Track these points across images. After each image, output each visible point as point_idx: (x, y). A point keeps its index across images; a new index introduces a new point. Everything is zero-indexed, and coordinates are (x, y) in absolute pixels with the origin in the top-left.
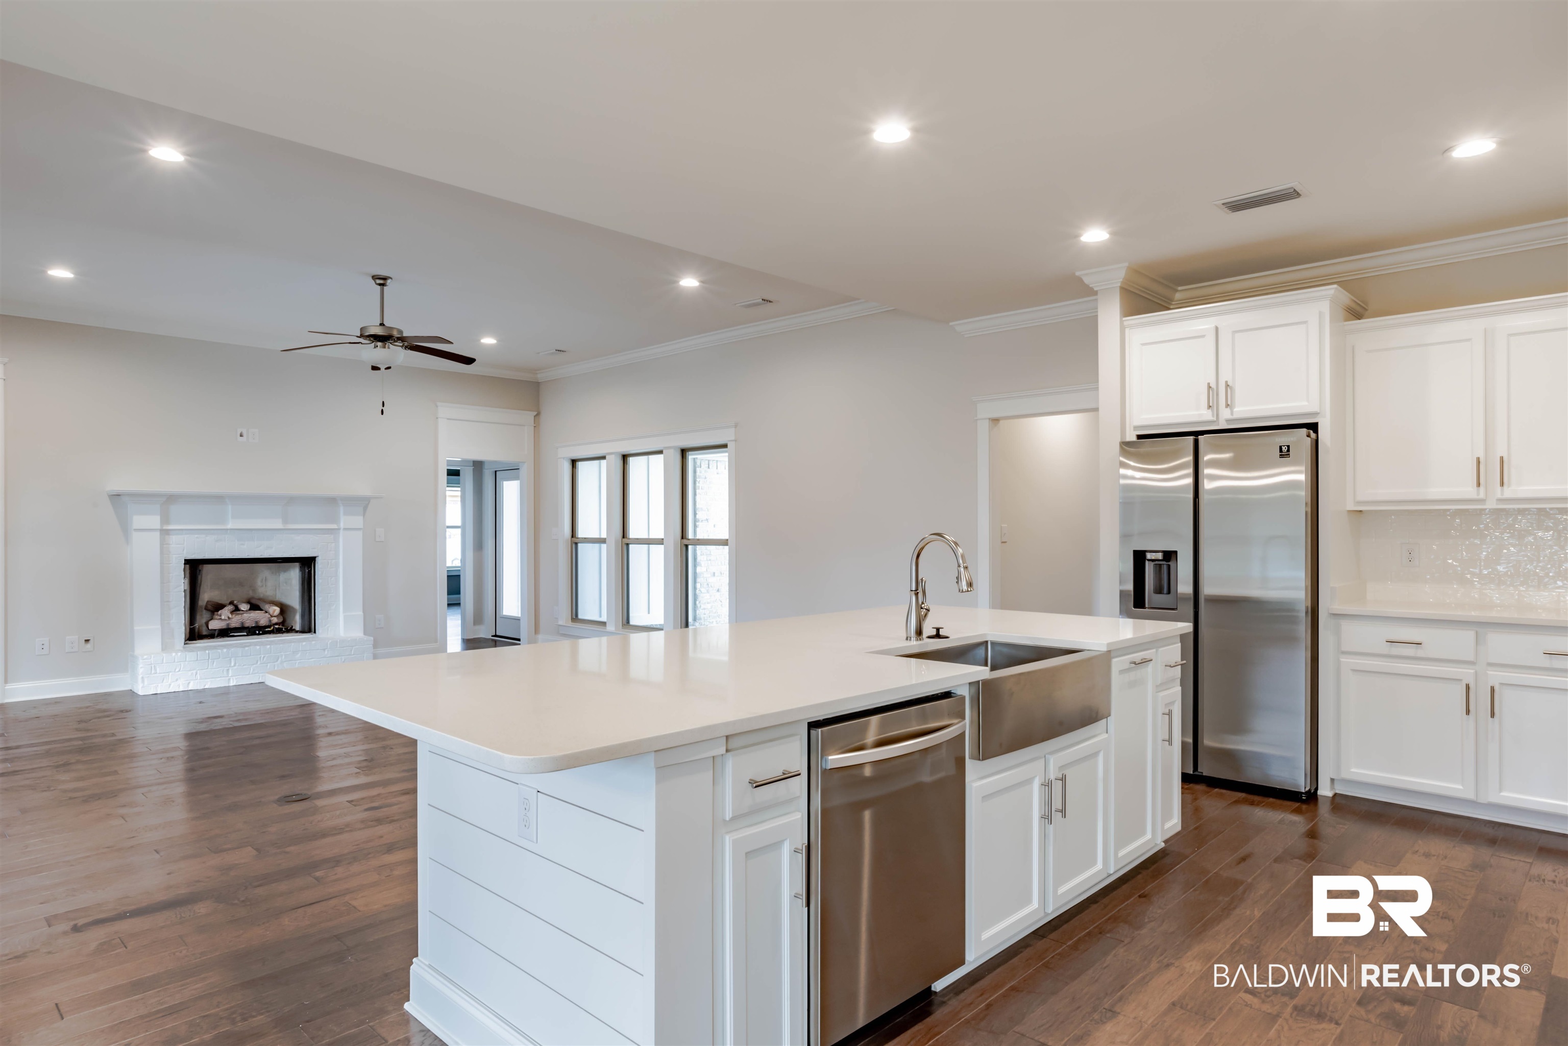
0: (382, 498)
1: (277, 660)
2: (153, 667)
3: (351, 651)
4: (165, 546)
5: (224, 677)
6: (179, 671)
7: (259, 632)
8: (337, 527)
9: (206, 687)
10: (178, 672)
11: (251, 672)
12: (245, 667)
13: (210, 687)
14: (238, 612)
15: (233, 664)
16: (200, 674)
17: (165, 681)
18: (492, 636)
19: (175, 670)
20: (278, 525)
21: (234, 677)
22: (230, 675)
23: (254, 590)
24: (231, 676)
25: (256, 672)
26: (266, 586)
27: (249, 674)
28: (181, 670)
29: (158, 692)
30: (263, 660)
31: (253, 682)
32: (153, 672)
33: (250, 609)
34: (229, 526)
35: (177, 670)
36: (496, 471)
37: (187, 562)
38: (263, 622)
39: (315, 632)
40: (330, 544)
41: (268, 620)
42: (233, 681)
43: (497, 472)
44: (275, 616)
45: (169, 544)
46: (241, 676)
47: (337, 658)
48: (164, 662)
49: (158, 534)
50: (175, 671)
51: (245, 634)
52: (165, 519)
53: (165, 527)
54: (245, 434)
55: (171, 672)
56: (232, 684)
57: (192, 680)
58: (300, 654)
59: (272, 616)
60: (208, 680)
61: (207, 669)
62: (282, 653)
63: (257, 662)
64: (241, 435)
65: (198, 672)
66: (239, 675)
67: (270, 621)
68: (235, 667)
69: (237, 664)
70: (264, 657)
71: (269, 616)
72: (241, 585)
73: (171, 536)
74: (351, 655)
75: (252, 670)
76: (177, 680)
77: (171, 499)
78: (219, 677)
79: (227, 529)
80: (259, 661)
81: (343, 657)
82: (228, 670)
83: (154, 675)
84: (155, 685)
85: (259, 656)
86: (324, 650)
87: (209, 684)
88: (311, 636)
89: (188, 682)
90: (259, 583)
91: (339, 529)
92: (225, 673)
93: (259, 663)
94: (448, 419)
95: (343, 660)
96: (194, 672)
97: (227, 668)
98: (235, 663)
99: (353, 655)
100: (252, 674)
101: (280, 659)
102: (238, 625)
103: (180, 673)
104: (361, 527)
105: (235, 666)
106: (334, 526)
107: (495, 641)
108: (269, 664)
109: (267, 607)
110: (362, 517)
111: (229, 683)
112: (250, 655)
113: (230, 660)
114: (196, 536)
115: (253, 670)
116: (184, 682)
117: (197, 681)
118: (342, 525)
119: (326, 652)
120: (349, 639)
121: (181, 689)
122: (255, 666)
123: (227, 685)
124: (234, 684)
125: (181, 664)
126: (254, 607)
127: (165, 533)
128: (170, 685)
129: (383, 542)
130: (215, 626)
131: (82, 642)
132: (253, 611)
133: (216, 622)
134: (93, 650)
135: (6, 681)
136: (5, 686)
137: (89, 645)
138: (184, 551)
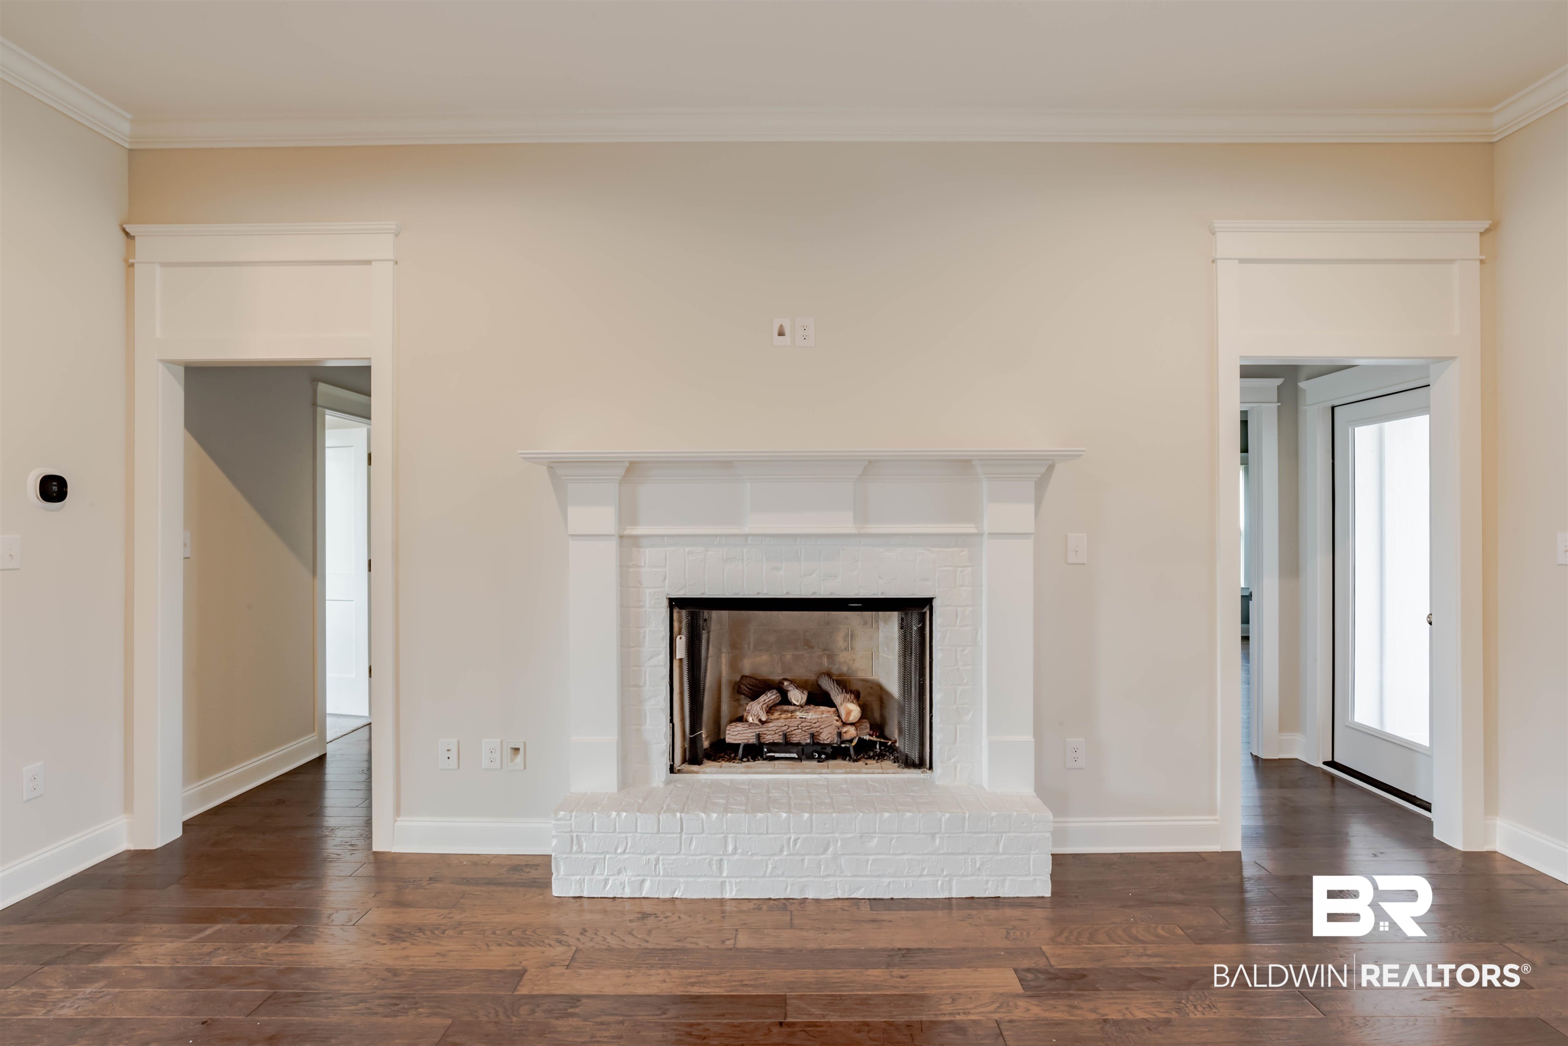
0: (1079, 456)
1: (826, 850)
2: (575, 839)
3: (998, 843)
4: (631, 570)
5: (710, 876)
6: (624, 852)
7: (819, 756)
8: (974, 531)
9: (675, 896)
10: (620, 853)
11: (769, 870)
13: (684, 897)
14: (786, 707)
15: (730, 848)
16: (663, 864)
17: (596, 872)
18: (1325, 763)
19: (616, 849)
20: (844, 524)
21: (733, 880)
22: (725, 875)
23: (831, 657)
24: (726, 877)
25: (779, 872)
26: (852, 649)
27: (764, 876)
28: (627, 851)
29: (585, 895)
30: (795, 845)
31: (772, 897)
32: (575, 849)
33: (809, 702)
34: (746, 530)
35: (619, 851)
36: (1333, 408)
37: (675, 603)
38: (827, 736)
39: (931, 768)
40: (960, 569)
41: (835, 732)
42: (731, 890)
43: (1336, 409)
44: (852, 724)
45: (639, 567)
46: (747, 879)
47: (961, 857)
48: (595, 829)
49: (612, 546)
50: (615, 852)
51: (795, 755)
52: (628, 513)
53: (630, 531)
54: (787, 331)
55: (608, 852)
56: (728, 895)
57: (647, 875)
59: (845, 724)
60: (681, 879)
61: (677, 854)
62: (837, 835)
63: (781, 851)
64: (781, 334)
65: (661, 858)
66: (743, 877)
67: (840, 734)
68: (736, 857)
69: (740, 851)
70: (796, 840)
71: (839, 724)
72: (808, 645)
73: (641, 550)
74: (997, 854)
75: (770, 866)
76: (619, 872)
77: (633, 469)
78: (701, 877)
79: (746, 536)
80: (785, 849)
81: (978, 857)
82: (721, 860)
83: (577, 856)
84: (578, 877)
85: (787, 836)
86: (933, 836)
87: (682, 887)
88: (922, 776)
89: (641, 878)
90: (840, 641)
91: (980, 535)
92: (714, 867)
93: (785, 853)
94: (1242, 261)
95: (978, 865)
96: (653, 857)
97: (719, 858)
98: (735, 848)
99: (1002, 854)
100: (769, 877)
101: (831, 849)
102: (778, 739)
103: (626, 856)
104: (1032, 530)
105: (735, 851)
106: (970, 528)
107: (1333, 778)
108: (807, 858)
109: (838, 697)
110: (1031, 507)
111: (722, 893)
112: (767, 833)
113: (725, 838)
114: (687, 549)
115: (774, 868)
116: (633, 879)
117: (658, 878)
118: (986, 528)
119: (938, 841)
120: (994, 814)
121: (627, 893)
122: (776, 858)
123: (719, 897)
124: (733, 895)
125: (626, 837)
126: (818, 698)
127: (629, 542)
128: (605, 882)
129: (1084, 564)
130: (737, 737)
131: (508, 752)
132: (812, 706)
133: (738, 729)
134: (525, 768)
135: (398, 812)
136: (396, 821)
137: (519, 758)
138: (667, 581)
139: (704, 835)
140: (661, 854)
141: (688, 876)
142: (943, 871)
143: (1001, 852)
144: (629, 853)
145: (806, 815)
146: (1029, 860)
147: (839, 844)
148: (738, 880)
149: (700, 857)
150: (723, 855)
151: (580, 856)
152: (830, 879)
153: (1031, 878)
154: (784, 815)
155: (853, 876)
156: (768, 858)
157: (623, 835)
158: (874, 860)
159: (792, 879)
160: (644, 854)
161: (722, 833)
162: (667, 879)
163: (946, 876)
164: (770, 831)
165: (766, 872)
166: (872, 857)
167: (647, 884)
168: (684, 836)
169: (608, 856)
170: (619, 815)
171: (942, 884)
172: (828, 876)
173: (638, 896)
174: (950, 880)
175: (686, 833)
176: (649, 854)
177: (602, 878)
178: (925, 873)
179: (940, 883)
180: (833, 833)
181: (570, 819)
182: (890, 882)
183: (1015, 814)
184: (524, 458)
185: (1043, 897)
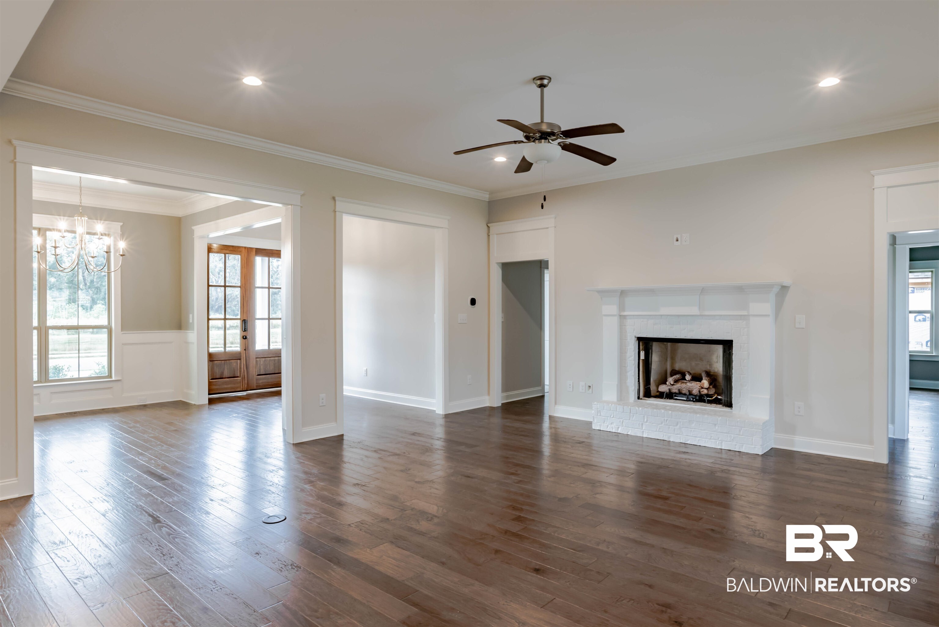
1: (677, 425)
2: (599, 411)
3: (740, 431)
4: (623, 327)
5: (639, 429)
6: (613, 417)
7: (693, 399)
8: (746, 314)
9: (628, 434)
12: (654, 424)
13: (631, 434)
14: (683, 381)
15: (645, 420)
16: (625, 423)
17: (605, 423)
19: (611, 416)
20: (695, 311)
21: (646, 431)
22: (644, 429)
23: (711, 365)
25: (661, 430)
28: (614, 417)
29: (602, 430)
30: (666, 422)
32: (599, 414)
33: (692, 380)
34: (661, 313)
35: (612, 417)
37: (640, 339)
38: (695, 392)
39: (730, 407)
40: (742, 329)
41: (699, 391)
42: (646, 434)
44: (706, 388)
45: (626, 326)
47: (726, 434)
48: (605, 409)
49: (617, 319)
50: (610, 417)
51: (685, 399)
52: (622, 307)
53: (623, 313)
54: (679, 239)
55: (608, 417)
56: (644, 436)
57: (620, 426)
58: (694, 424)
59: (702, 388)
60: (630, 429)
61: (629, 420)
62: (680, 420)
63: (662, 423)
64: (677, 240)
67: (701, 392)
68: (647, 423)
69: (648, 422)
70: (667, 420)
71: (700, 388)
73: (627, 320)
75: (658, 428)
76: (612, 424)
77: (623, 293)
78: (636, 428)
79: (661, 315)
80: (663, 423)
81: (732, 435)
82: (642, 424)
84: (599, 424)
85: (664, 418)
86: (715, 425)
88: (726, 409)
89: (618, 427)
92: (640, 426)
93: (663, 424)
94: (888, 187)
95: (732, 438)
96: (622, 420)
98: (647, 420)
99: (742, 435)
101: (679, 425)
102: (677, 391)
103: (614, 419)
105: (647, 422)
109: (704, 379)
111: (643, 435)
112: (657, 417)
113: (644, 416)
114: (641, 320)
116: (615, 426)
118: (752, 312)
119: (717, 427)
120: (738, 420)
121: (614, 431)
122: (660, 425)
123: (642, 436)
125: (614, 413)
126: (697, 378)
127: (622, 318)
128: (608, 426)
129: (803, 328)
130: (662, 389)
131: (587, 387)
132: (693, 382)
133: (663, 386)
134: (592, 393)
135: (556, 403)
136: (555, 406)
137: (591, 390)
138: (635, 331)
139: (637, 415)
140: (624, 419)
141: (632, 428)
142: (719, 439)
143: (741, 434)
144: (615, 418)
145: (670, 412)
146: (753, 439)
147: (681, 423)
148: (648, 431)
149: (636, 422)
150: (643, 422)
151: (600, 417)
152: (678, 435)
153: (753, 446)
154: (663, 411)
155: (686, 435)
156: (657, 425)
157: (613, 412)
158: (694, 431)
159: (665, 433)
160: (619, 419)
161: (643, 415)
162: (626, 428)
163: (720, 440)
164: (658, 416)
165: (657, 430)
166: (693, 430)
167: (620, 429)
168: (631, 414)
169: (608, 418)
170: (612, 405)
171: (718, 443)
172: (678, 434)
173: (617, 432)
174: (722, 442)
175: (632, 414)
176: (621, 419)
177: (606, 425)
178: (712, 438)
179: (718, 442)
180: (680, 419)
181: (598, 405)
182: (699, 440)
183: (747, 421)
184: (587, 290)
185: (758, 454)
